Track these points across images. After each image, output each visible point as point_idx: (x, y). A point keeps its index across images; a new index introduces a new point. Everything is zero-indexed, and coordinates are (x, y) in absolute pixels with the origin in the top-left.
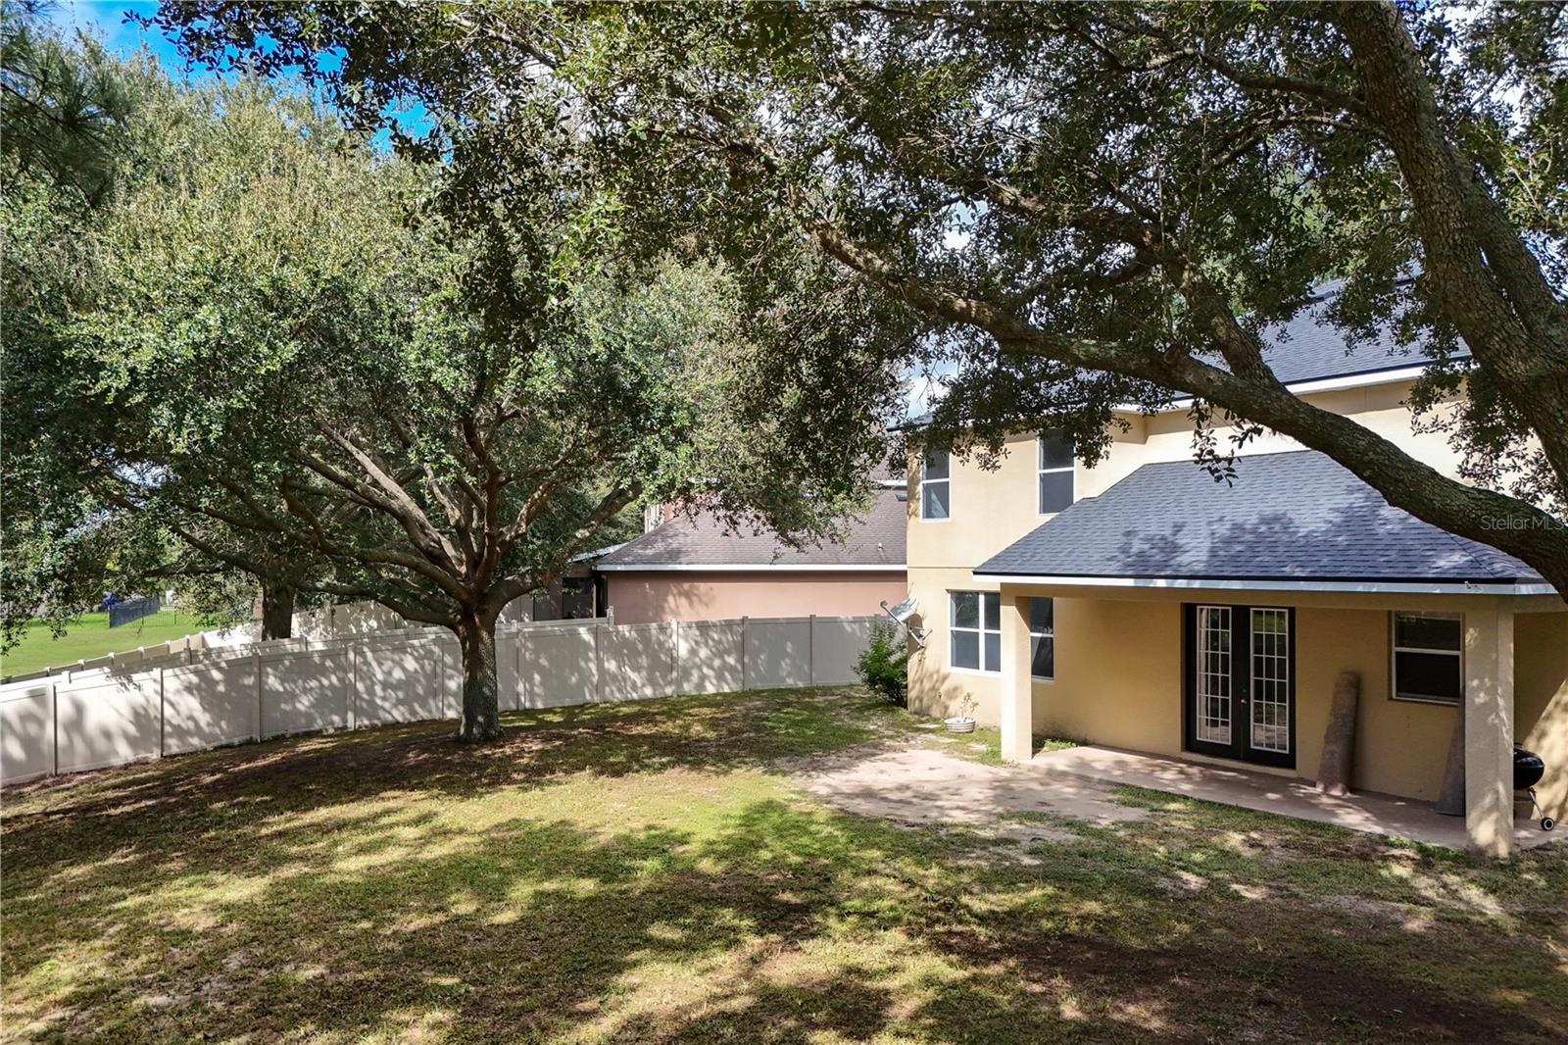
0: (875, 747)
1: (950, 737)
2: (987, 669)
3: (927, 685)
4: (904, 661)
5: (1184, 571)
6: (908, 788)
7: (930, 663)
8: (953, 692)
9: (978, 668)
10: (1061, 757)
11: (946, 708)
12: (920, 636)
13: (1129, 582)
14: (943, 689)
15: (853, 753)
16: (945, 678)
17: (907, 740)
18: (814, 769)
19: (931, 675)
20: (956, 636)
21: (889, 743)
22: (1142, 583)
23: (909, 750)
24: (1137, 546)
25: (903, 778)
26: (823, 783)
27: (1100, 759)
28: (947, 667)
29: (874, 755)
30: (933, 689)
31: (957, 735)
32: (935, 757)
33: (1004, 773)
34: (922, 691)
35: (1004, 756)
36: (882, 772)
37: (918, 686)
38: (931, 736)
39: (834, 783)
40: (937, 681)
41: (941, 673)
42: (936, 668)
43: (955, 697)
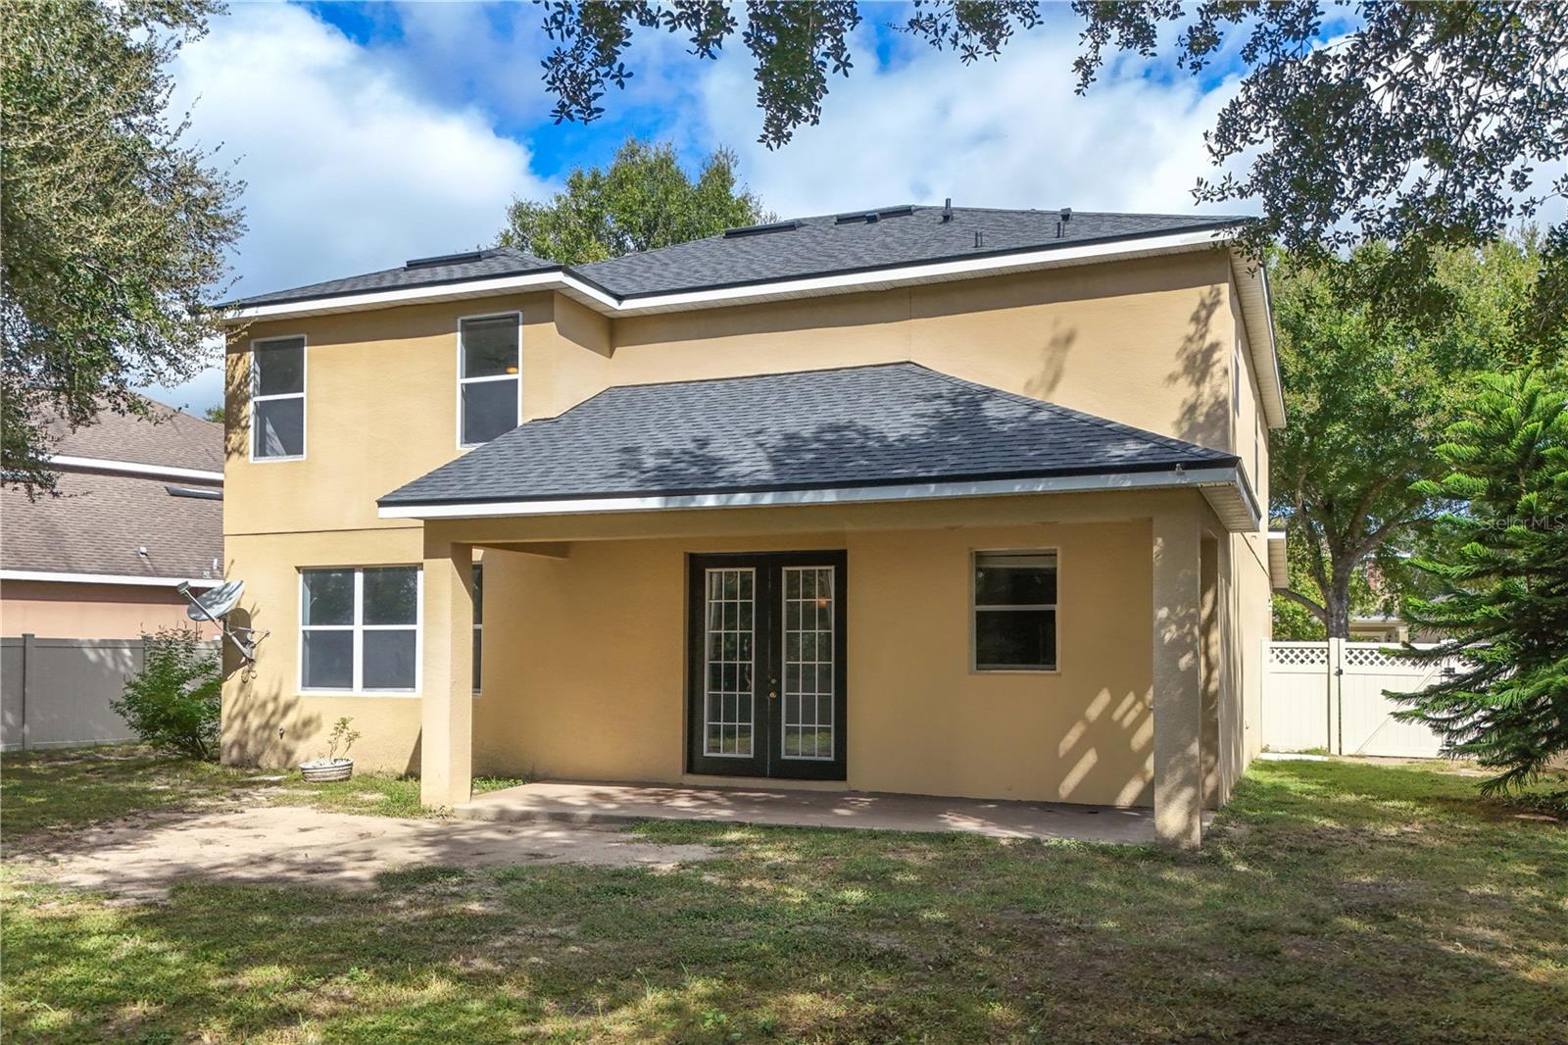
0: (179, 809)
1: (312, 788)
2: (366, 685)
3: (254, 721)
4: (213, 690)
6: (269, 859)
7: (261, 687)
8: (307, 726)
9: (350, 685)
11: (289, 754)
12: (246, 643)
14: (292, 718)
15: (138, 821)
16: (288, 707)
17: (235, 797)
18: (59, 850)
19: (264, 705)
20: (312, 640)
21: (201, 803)
23: (250, 812)
25: (258, 848)
26: (81, 869)
28: (293, 686)
29: (181, 821)
30: (266, 726)
31: (325, 784)
32: (306, 815)
33: (427, 824)
34: (246, 732)
35: (425, 802)
36: (209, 842)
37: (237, 724)
38: (274, 790)
39: (108, 866)
40: (274, 713)
41: (283, 700)
42: (274, 691)
43: (308, 735)
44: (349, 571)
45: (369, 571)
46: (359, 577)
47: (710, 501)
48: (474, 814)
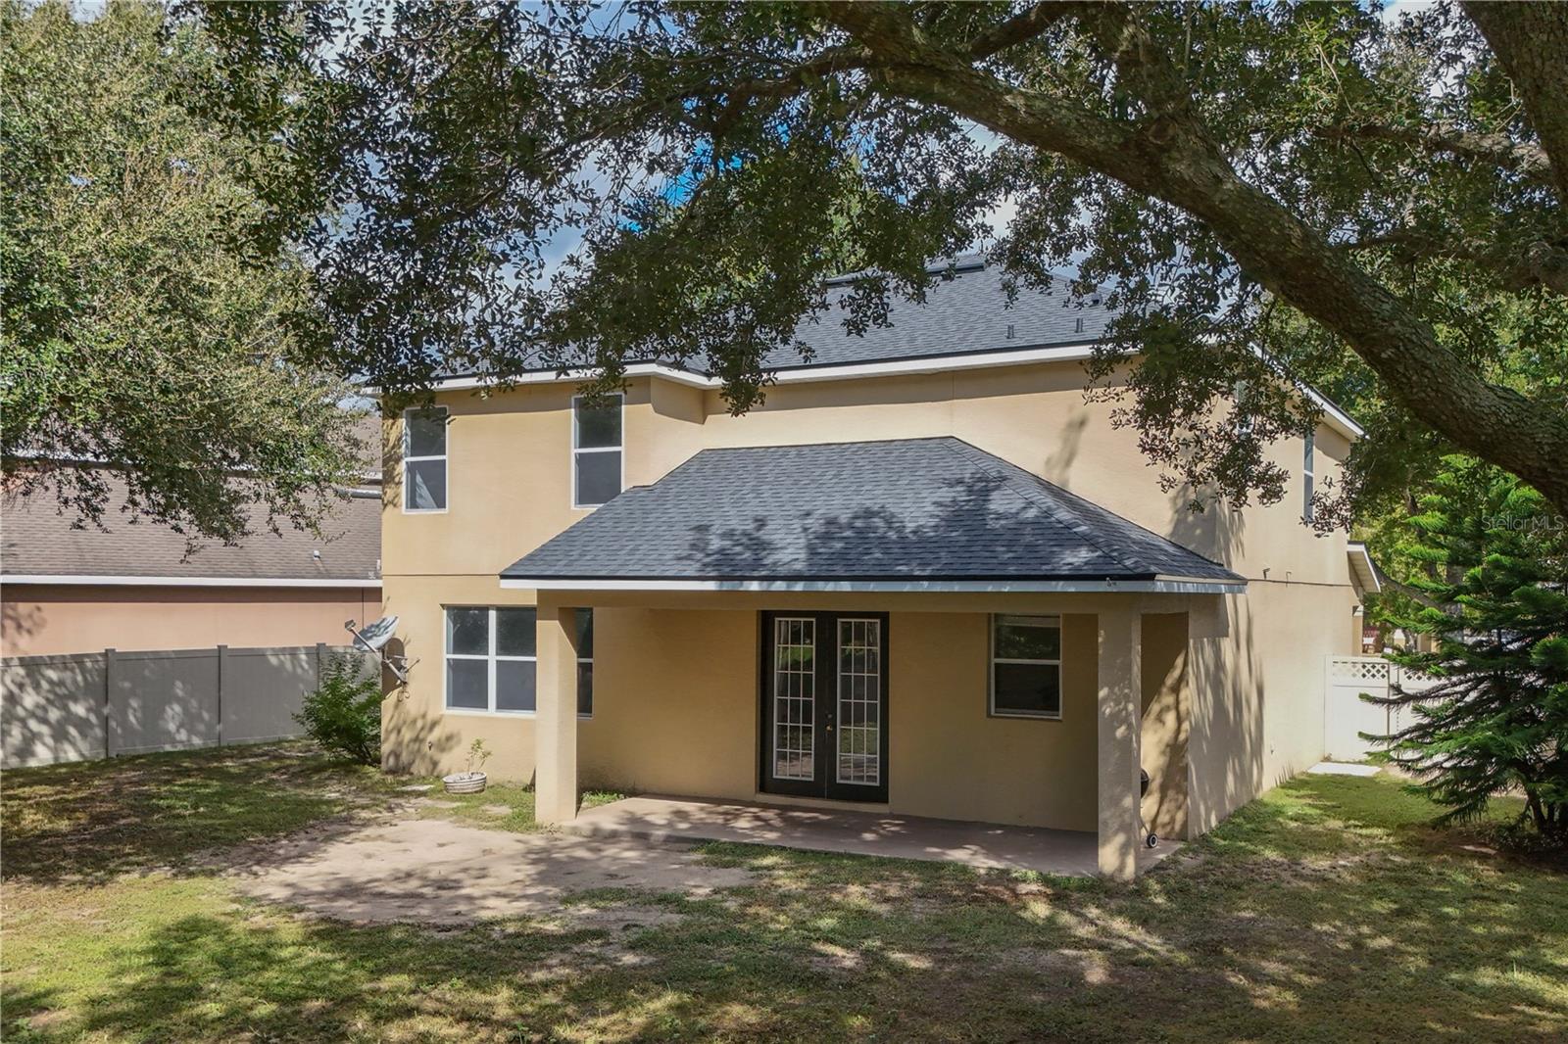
0: (347, 820)
1: (453, 800)
2: (500, 706)
3: (407, 735)
4: (375, 703)
5: (782, 571)
6: (409, 875)
7: (412, 706)
8: (447, 743)
9: (485, 706)
10: (608, 813)
11: (435, 764)
12: (400, 668)
13: (711, 586)
14: (433, 737)
15: (315, 834)
16: (434, 724)
17: (390, 809)
18: (258, 863)
19: (414, 722)
20: (454, 666)
21: (365, 814)
22: (727, 586)
23: (402, 825)
24: (716, 544)
25: (404, 864)
26: (273, 882)
27: (656, 811)
28: (440, 707)
29: (347, 833)
30: (417, 740)
31: (463, 796)
32: (442, 828)
33: (537, 841)
34: (400, 744)
35: (539, 819)
36: (369, 856)
37: (393, 737)
38: (423, 801)
39: (291, 879)
40: (422, 729)
41: (430, 718)
42: (422, 712)
43: (451, 748)
44: (484, 609)
45: (499, 609)
46: (493, 615)
47: (754, 586)
48: (575, 831)
